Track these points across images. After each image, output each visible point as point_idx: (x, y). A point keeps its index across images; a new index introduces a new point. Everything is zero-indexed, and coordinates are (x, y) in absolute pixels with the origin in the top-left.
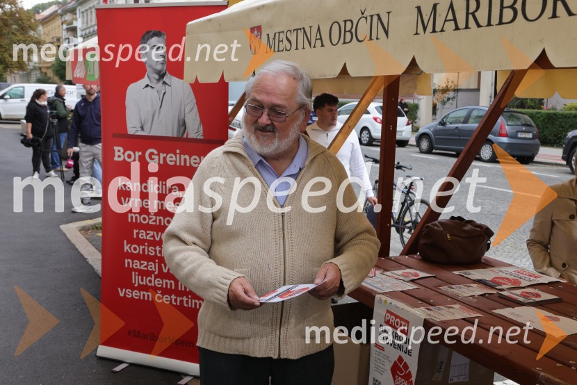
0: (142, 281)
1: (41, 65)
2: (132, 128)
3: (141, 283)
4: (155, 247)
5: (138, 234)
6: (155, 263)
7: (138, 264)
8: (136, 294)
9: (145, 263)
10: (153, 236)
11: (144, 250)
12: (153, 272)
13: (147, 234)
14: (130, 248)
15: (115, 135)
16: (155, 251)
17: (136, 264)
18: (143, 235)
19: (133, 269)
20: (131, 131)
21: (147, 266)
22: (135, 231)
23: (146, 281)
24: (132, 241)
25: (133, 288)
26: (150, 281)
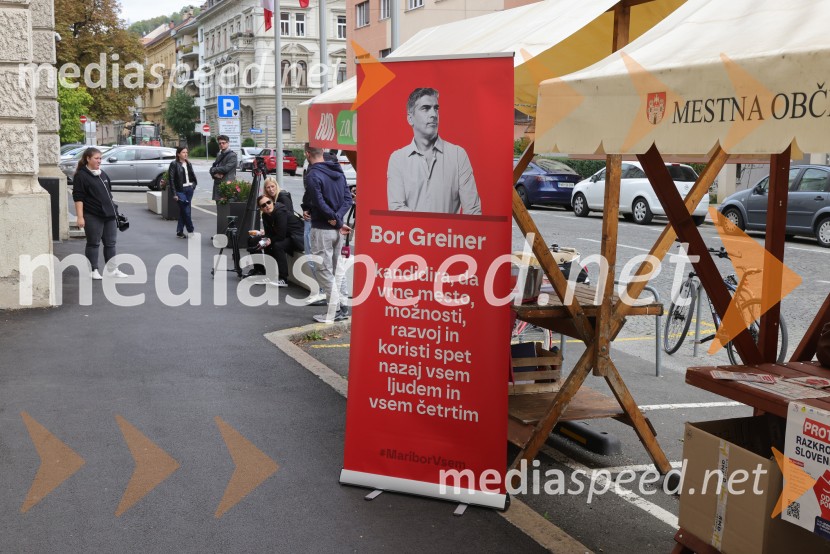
0: (401, 388)
1: (144, 111)
2: (394, 203)
3: (399, 391)
4: (418, 347)
5: (396, 331)
6: (417, 366)
7: (396, 368)
8: (392, 405)
9: (405, 367)
10: (416, 333)
11: (403, 350)
12: (415, 377)
13: (408, 331)
14: (386, 348)
15: (372, 212)
16: (418, 351)
17: (394, 368)
18: (403, 332)
19: (389, 374)
20: (392, 207)
21: (406, 371)
22: (393, 328)
23: (405, 389)
24: (388, 340)
25: (388, 397)
26: (411, 389)
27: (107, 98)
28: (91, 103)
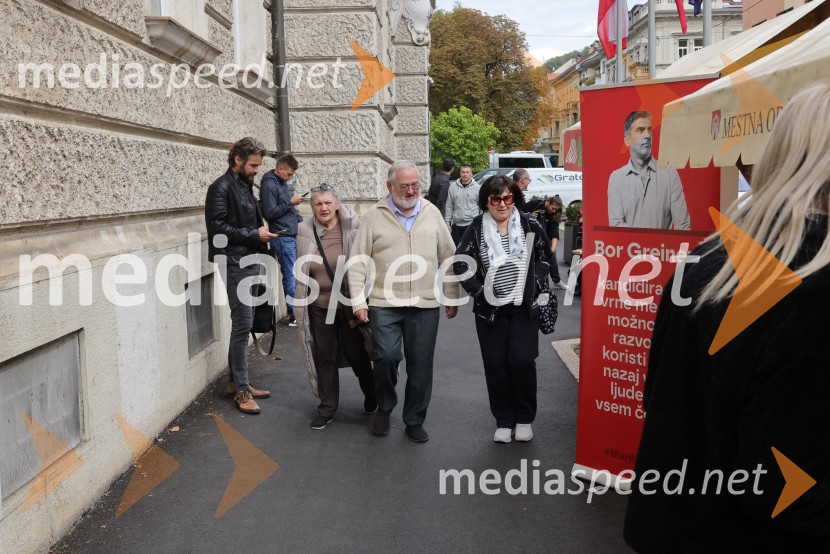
0: (622, 393)
2: (614, 219)
3: (620, 395)
4: (636, 354)
5: (618, 339)
6: (635, 373)
7: (618, 373)
8: (614, 408)
9: (625, 373)
10: (634, 342)
11: (624, 357)
12: (634, 383)
13: (628, 339)
14: (609, 354)
15: (596, 228)
16: (636, 359)
17: (615, 374)
18: (623, 340)
19: (612, 379)
20: (612, 223)
21: (626, 377)
22: (615, 336)
23: (625, 394)
24: (611, 347)
25: (612, 401)
26: (630, 394)
27: (513, 131)
28: (498, 136)
